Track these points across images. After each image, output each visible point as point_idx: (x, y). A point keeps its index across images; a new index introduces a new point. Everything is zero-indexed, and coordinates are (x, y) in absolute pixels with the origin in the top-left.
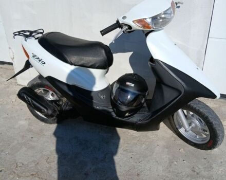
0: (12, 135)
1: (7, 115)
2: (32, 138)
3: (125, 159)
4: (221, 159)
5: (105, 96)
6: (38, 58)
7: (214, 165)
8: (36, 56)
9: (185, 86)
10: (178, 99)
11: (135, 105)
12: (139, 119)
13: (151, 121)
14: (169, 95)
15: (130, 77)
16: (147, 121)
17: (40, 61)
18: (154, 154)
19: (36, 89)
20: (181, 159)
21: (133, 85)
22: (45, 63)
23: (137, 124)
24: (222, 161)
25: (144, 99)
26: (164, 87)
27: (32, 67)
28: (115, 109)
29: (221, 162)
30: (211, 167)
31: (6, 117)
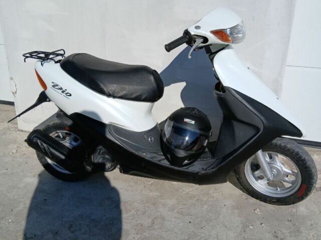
0: (16, 197)
1: (6, 171)
2: (45, 200)
3: (181, 224)
4: (311, 220)
5: (153, 139)
6: (61, 89)
7: (302, 228)
8: (57, 85)
9: (265, 121)
10: (255, 138)
11: (195, 148)
12: (201, 167)
13: (218, 170)
14: (242, 134)
15: (187, 111)
16: (213, 170)
17: (63, 92)
18: (221, 216)
19: (52, 132)
20: (258, 223)
21: (193, 122)
22: (70, 95)
23: (199, 174)
24: (312, 222)
25: (207, 141)
26: (235, 123)
27: (50, 101)
28: (169, 156)
29: (312, 225)
30: (298, 230)
31: (5, 174)
